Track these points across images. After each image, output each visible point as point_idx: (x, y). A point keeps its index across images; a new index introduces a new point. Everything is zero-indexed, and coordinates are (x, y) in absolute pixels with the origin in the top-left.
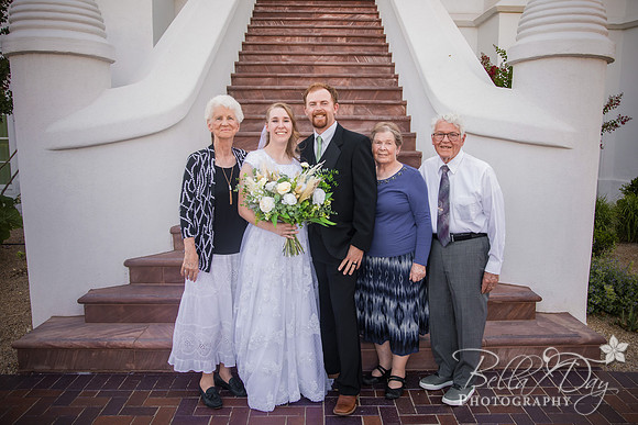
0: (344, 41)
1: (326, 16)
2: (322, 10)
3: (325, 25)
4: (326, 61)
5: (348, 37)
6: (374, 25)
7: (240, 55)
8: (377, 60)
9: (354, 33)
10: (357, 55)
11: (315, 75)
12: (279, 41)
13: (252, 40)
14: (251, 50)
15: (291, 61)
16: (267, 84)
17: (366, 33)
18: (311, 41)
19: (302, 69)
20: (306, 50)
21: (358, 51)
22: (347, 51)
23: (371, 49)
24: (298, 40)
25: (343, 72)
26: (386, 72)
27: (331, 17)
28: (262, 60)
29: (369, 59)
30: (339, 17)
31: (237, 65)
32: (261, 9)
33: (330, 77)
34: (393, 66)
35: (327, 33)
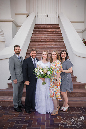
0: (53, 36)
1: (49, 31)
2: (48, 29)
3: (49, 33)
4: (49, 41)
5: (54, 35)
6: (59, 32)
7: (31, 39)
8: (60, 40)
9: (55, 34)
10: (56, 39)
11: (47, 44)
12: (39, 36)
13: (33, 36)
14: (33, 38)
15: (42, 40)
16: (37, 46)
17: (58, 34)
18: (46, 36)
19: (44, 42)
20: (45, 38)
21: (56, 38)
22: (54, 38)
23: (59, 38)
24: (43, 36)
25: (53, 43)
26: (62, 43)
27: (50, 31)
28: (36, 40)
29: (59, 40)
30: (52, 31)
31: (30, 42)
32: (35, 29)
33: (50, 44)
34: (64, 42)
35: (50, 34)
